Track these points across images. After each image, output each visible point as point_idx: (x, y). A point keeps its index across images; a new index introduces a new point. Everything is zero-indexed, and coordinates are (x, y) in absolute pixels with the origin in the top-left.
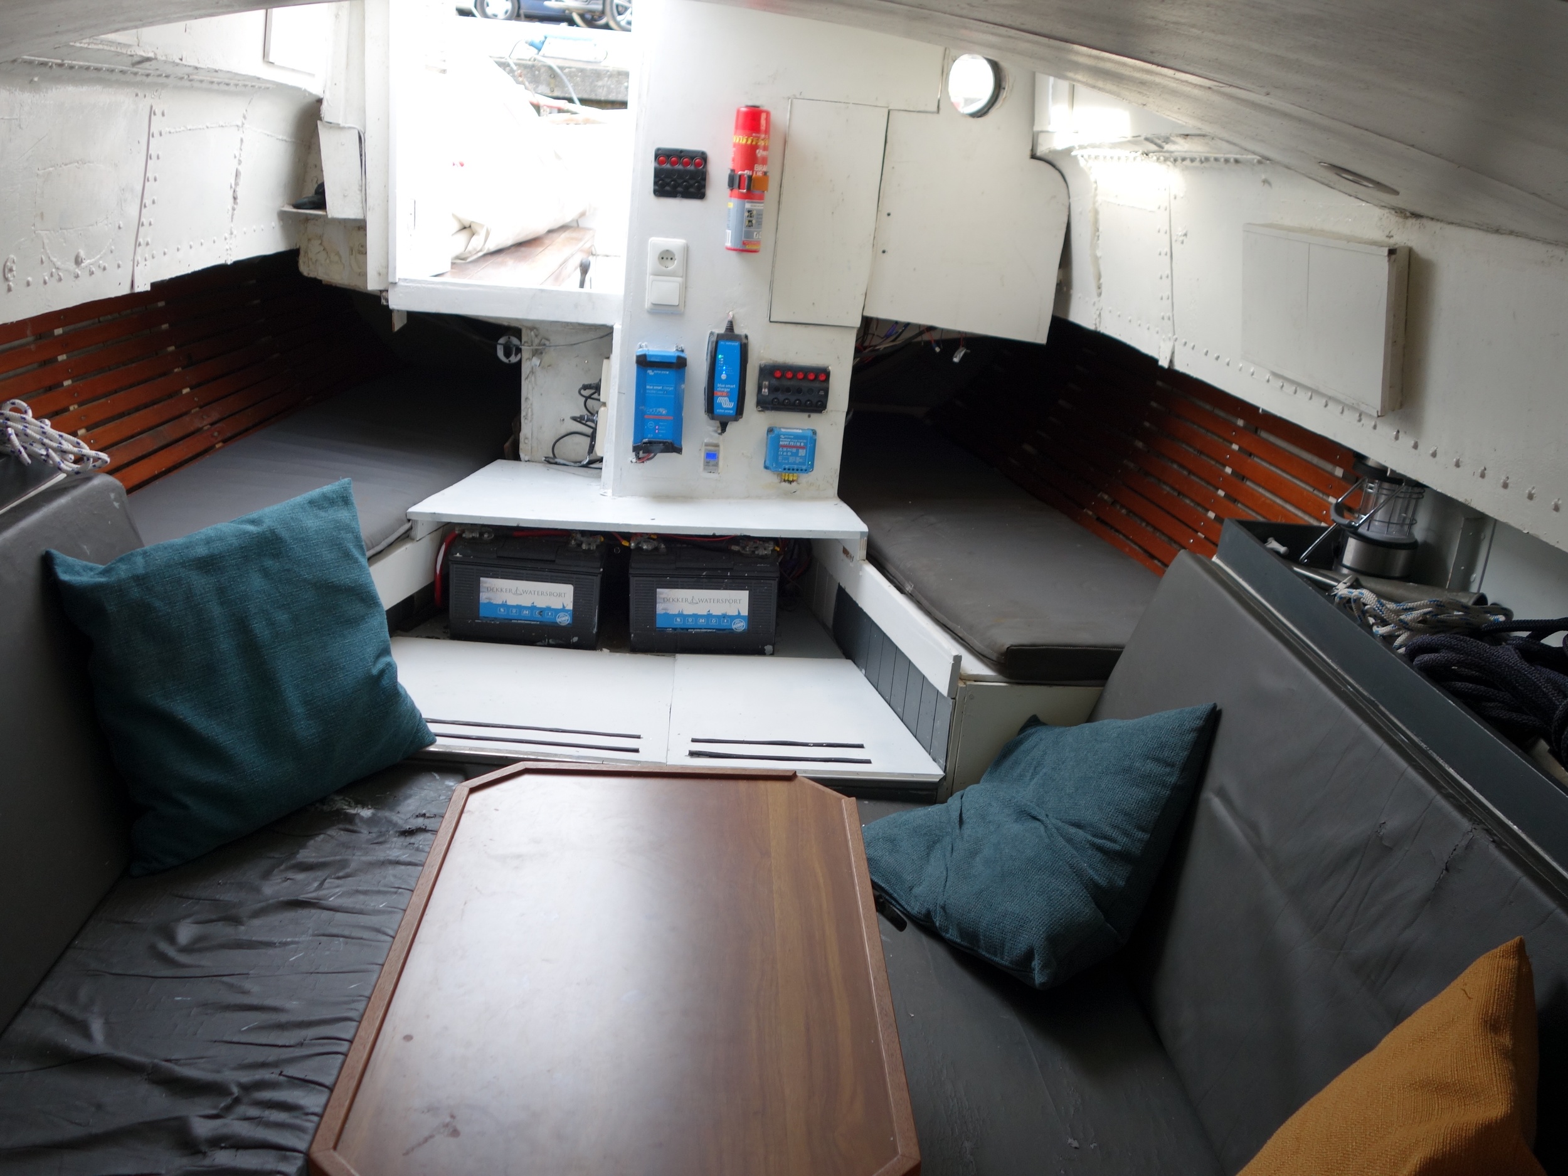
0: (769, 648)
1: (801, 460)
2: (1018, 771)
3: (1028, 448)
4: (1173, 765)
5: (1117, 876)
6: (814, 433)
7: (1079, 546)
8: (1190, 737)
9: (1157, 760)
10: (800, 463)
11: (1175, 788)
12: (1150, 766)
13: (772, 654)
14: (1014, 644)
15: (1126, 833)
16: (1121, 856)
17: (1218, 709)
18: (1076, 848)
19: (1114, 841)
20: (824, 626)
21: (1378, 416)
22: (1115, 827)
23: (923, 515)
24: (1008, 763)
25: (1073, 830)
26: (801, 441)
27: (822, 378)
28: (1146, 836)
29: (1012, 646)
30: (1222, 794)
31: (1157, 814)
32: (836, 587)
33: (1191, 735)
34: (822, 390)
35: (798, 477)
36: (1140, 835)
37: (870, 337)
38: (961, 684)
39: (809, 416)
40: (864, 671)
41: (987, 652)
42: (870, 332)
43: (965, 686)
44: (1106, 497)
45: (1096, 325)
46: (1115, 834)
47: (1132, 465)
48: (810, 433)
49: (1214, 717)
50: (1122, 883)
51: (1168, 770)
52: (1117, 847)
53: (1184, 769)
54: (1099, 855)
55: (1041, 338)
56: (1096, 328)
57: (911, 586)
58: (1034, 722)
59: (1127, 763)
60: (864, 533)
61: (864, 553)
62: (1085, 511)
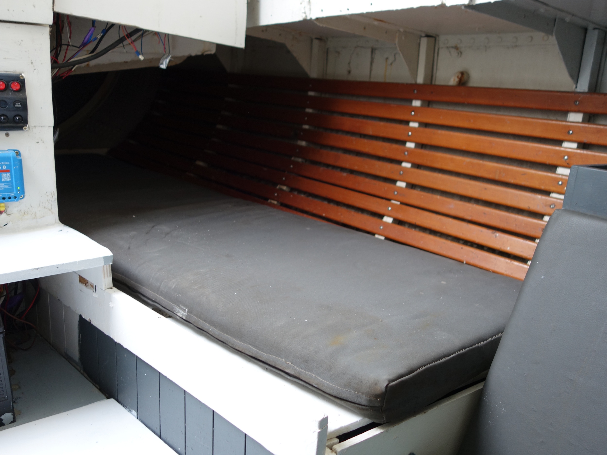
0: (7, 417)
1: (6, 186)
3: (200, 163)
6: (18, 153)
7: (308, 229)
10: (6, 190)
13: (14, 421)
14: (392, 377)
20: (68, 358)
23: (153, 227)
26: (3, 163)
27: (16, 86)
29: (390, 381)
32: (77, 319)
34: (18, 101)
35: (7, 207)
37: (64, 47)
39: (7, 135)
40: (134, 413)
41: (346, 393)
42: (63, 42)
44: (285, 188)
45: (305, 13)
47: (300, 160)
48: (12, 154)
56: (306, 16)
57: (184, 310)
60: (106, 259)
61: (110, 280)
62: (269, 201)
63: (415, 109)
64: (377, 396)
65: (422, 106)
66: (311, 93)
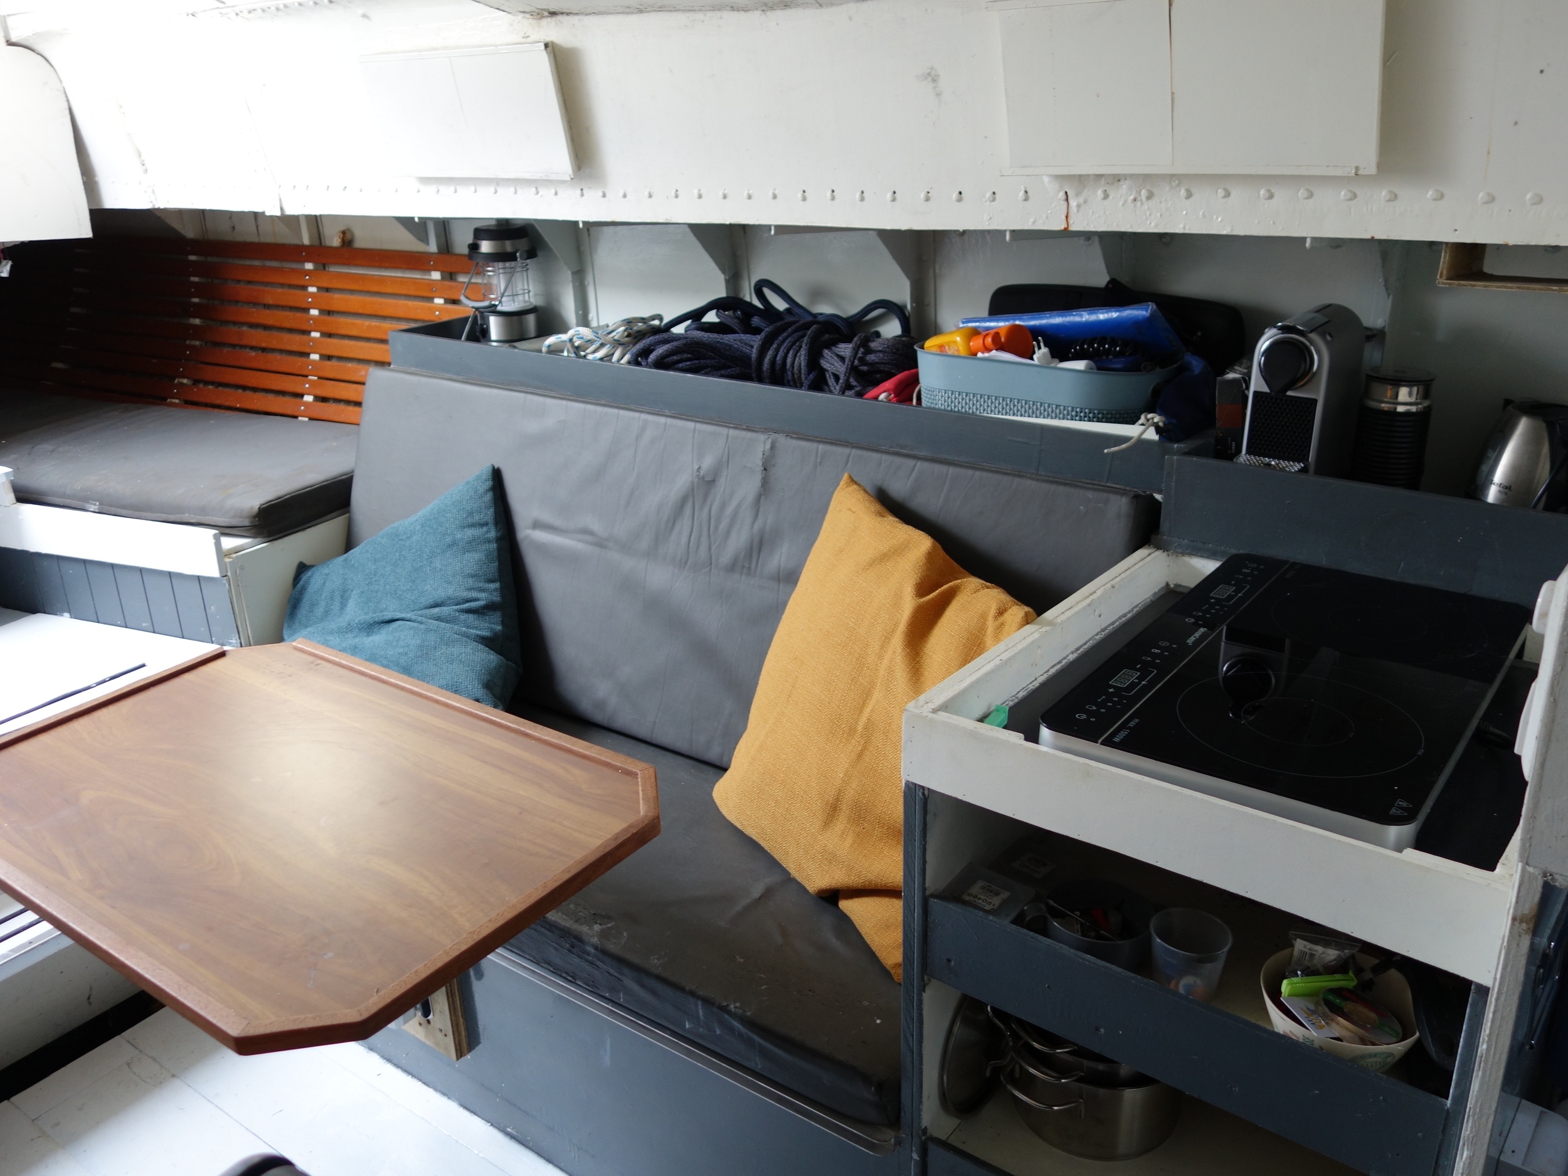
2: (319, 611)
3: (58, 365)
4: (486, 524)
5: (491, 625)
7: (213, 422)
8: (489, 496)
9: (472, 525)
11: (499, 540)
12: (470, 533)
14: (263, 502)
15: (482, 590)
16: (489, 608)
17: (496, 467)
18: (447, 622)
19: (477, 600)
21: (572, 179)
22: (470, 589)
23: (33, 447)
24: (303, 611)
25: (436, 610)
28: (497, 585)
29: (262, 505)
30: (537, 525)
31: (496, 564)
33: (488, 495)
36: (493, 586)
38: (227, 560)
40: (67, 614)
41: (234, 522)
43: (231, 560)
44: (185, 381)
45: (151, 202)
46: (474, 594)
47: (197, 343)
49: (497, 475)
50: (499, 628)
51: (485, 529)
52: (482, 603)
53: (496, 523)
54: (471, 617)
55: (86, 232)
56: (154, 205)
57: (95, 504)
58: (302, 569)
59: (449, 539)
60: (7, 474)
61: (11, 497)
62: (168, 400)
63: (308, 272)
64: (255, 517)
65: (315, 269)
66: (192, 258)
